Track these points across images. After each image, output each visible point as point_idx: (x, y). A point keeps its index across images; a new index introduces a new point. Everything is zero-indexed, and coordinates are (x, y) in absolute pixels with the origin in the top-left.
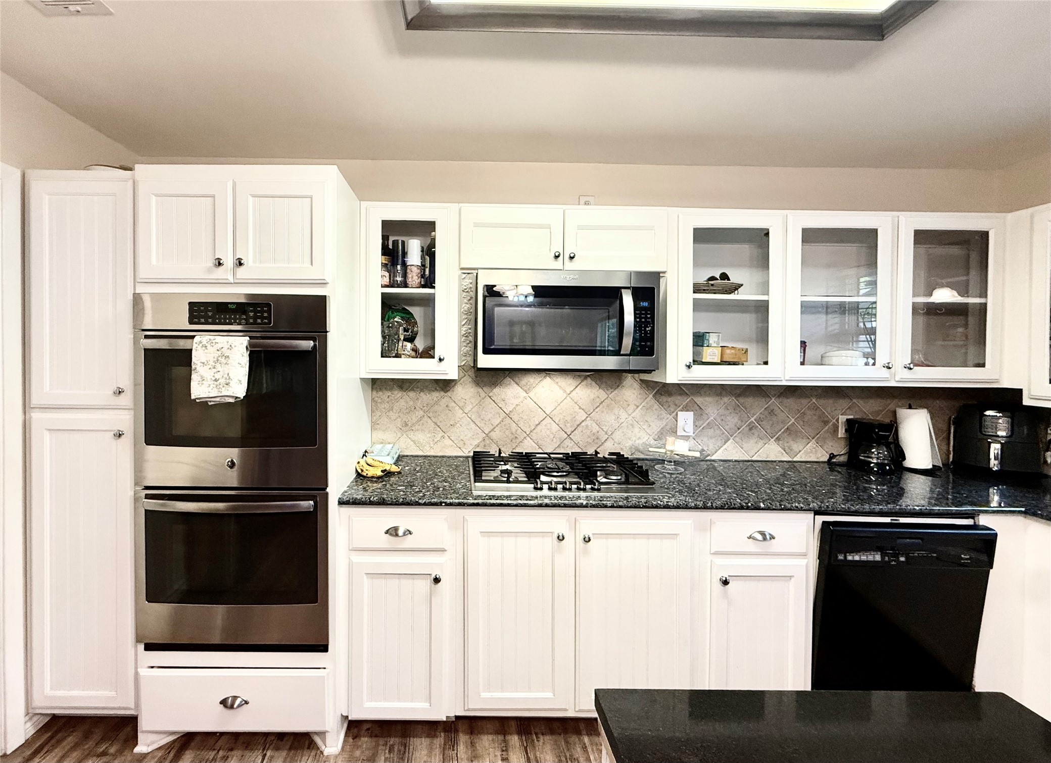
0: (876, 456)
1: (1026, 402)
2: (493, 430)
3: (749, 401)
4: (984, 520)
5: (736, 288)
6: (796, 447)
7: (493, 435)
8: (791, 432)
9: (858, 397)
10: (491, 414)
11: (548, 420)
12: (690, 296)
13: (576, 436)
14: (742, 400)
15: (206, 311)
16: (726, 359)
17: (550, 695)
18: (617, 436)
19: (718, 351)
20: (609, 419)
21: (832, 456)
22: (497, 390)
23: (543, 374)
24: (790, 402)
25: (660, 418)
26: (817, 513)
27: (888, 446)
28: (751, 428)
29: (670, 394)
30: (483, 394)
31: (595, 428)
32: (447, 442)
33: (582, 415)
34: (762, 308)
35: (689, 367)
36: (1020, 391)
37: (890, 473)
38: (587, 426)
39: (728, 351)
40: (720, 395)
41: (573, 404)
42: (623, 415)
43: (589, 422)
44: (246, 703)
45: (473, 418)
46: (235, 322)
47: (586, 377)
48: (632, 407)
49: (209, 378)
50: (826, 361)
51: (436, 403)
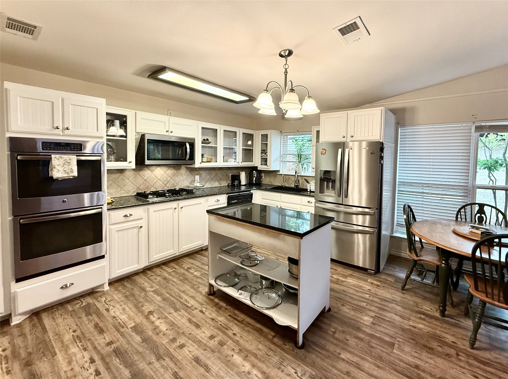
0: (236, 183)
1: (258, 169)
2: (140, 186)
3: (211, 172)
4: (251, 191)
5: (210, 143)
6: (221, 182)
7: (140, 187)
8: (221, 179)
9: (233, 170)
10: (140, 180)
11: (159, 181)
12: (201, 145)
13: (168, 185)
14: (210, 171)
15: (50, 145)
16: (208, 161)
17: (173, 251)
18: (179, 184)
19: (206, 159)
20: (177, 179)
21: (228, 184)
22: (141, 172)
23: (157, 166)
24: (220, 171)
25: (191, 178)
26: (227, 194)
27: (238, 180)
28: (212, 178)
29: (193, 171)
30: (136, 174)
31: (173, 182)
32: (123, 191)
33: (169, 179)
34: (216, 148)
35: (201, 163)
36: (257, 167)
37: (239, 186)
38: (171, 182)
39: (208, 159)
40: (205, 170)
41: (166, 175)
42: (181, 178)
43: (171, 180)
44: (73, 284)
45: (133, 182)
46: (65, 150)
47: (171, 167)
48: (184, 175)
49: (61, 170)
50: (228, 161)
51: (118, 178)
